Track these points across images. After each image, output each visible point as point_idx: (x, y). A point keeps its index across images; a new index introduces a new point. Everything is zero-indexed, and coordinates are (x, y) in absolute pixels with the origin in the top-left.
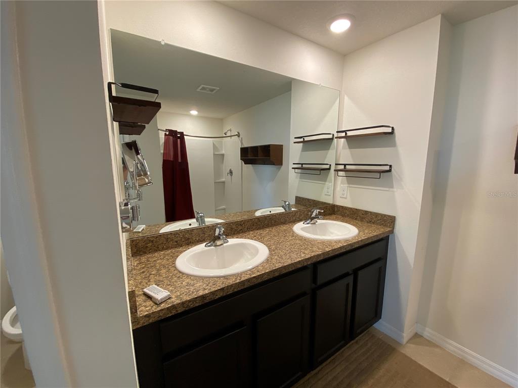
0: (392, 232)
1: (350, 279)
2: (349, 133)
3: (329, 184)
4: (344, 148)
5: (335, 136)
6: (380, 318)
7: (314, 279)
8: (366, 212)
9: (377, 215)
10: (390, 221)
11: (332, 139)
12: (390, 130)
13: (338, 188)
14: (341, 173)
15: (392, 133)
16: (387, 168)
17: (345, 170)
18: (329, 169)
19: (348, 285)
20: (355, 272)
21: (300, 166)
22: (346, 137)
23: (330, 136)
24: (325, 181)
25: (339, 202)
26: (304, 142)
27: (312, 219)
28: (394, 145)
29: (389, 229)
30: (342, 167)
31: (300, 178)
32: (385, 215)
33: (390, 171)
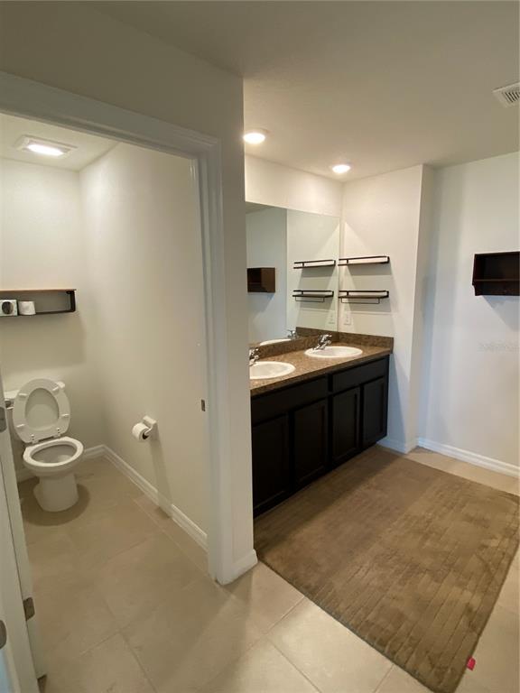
0: (391, 351)
1: (357, 391)
2: (351, 262)
3: (333, 312)
4: (346, 274)
5: (338, 263)
6: (386, 435)
7: (330, 388)
8: (369, 337)
9: (378, 338)
10: (388, 342)
11: (334, 265)
12: (386, 260)
13: (342, 316)
14: (344, 300)
15: (388, 262)
16: (385, 294)
17: (347, 297)
18: (332, 296)
19: (356, 396)
20: (362, 386)
21: (300, 293)
22: (347, 265)
23: (332, 263)
24: (328, 308)
25: (344, 329)
26: (303, 267)
27: (321, 344)
28: (389, 272)
29: (388, 349)
30: (345, 294)
31: (301, 306)
32: (385, 338)
33: (387, 296)
